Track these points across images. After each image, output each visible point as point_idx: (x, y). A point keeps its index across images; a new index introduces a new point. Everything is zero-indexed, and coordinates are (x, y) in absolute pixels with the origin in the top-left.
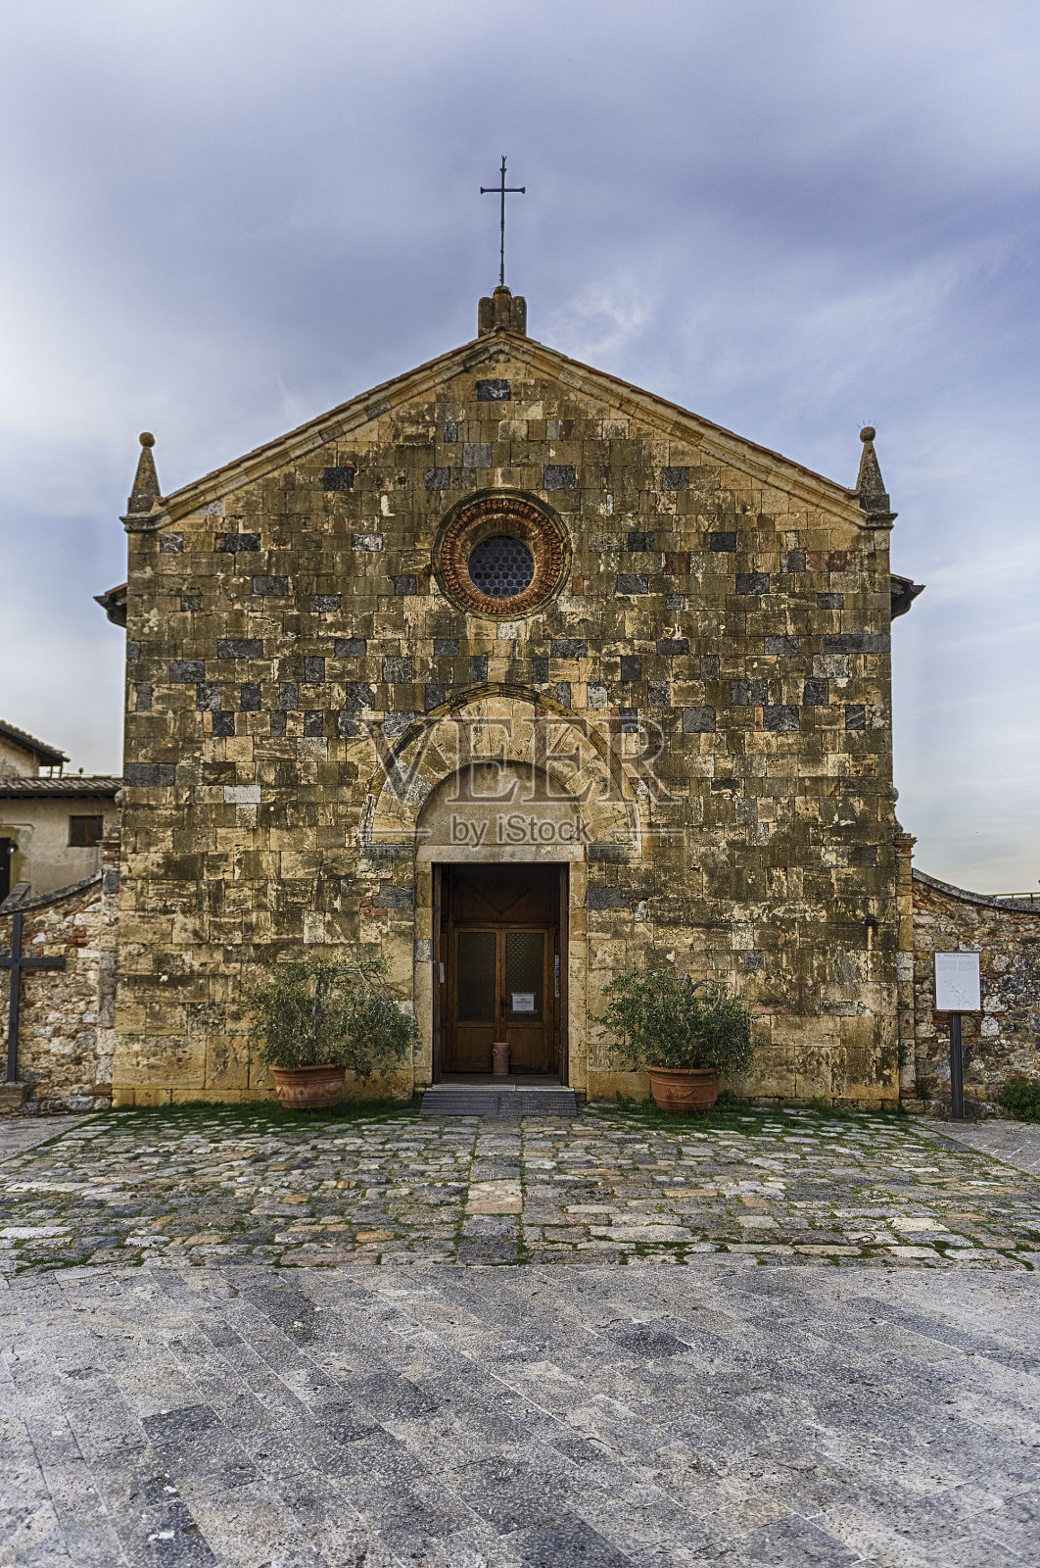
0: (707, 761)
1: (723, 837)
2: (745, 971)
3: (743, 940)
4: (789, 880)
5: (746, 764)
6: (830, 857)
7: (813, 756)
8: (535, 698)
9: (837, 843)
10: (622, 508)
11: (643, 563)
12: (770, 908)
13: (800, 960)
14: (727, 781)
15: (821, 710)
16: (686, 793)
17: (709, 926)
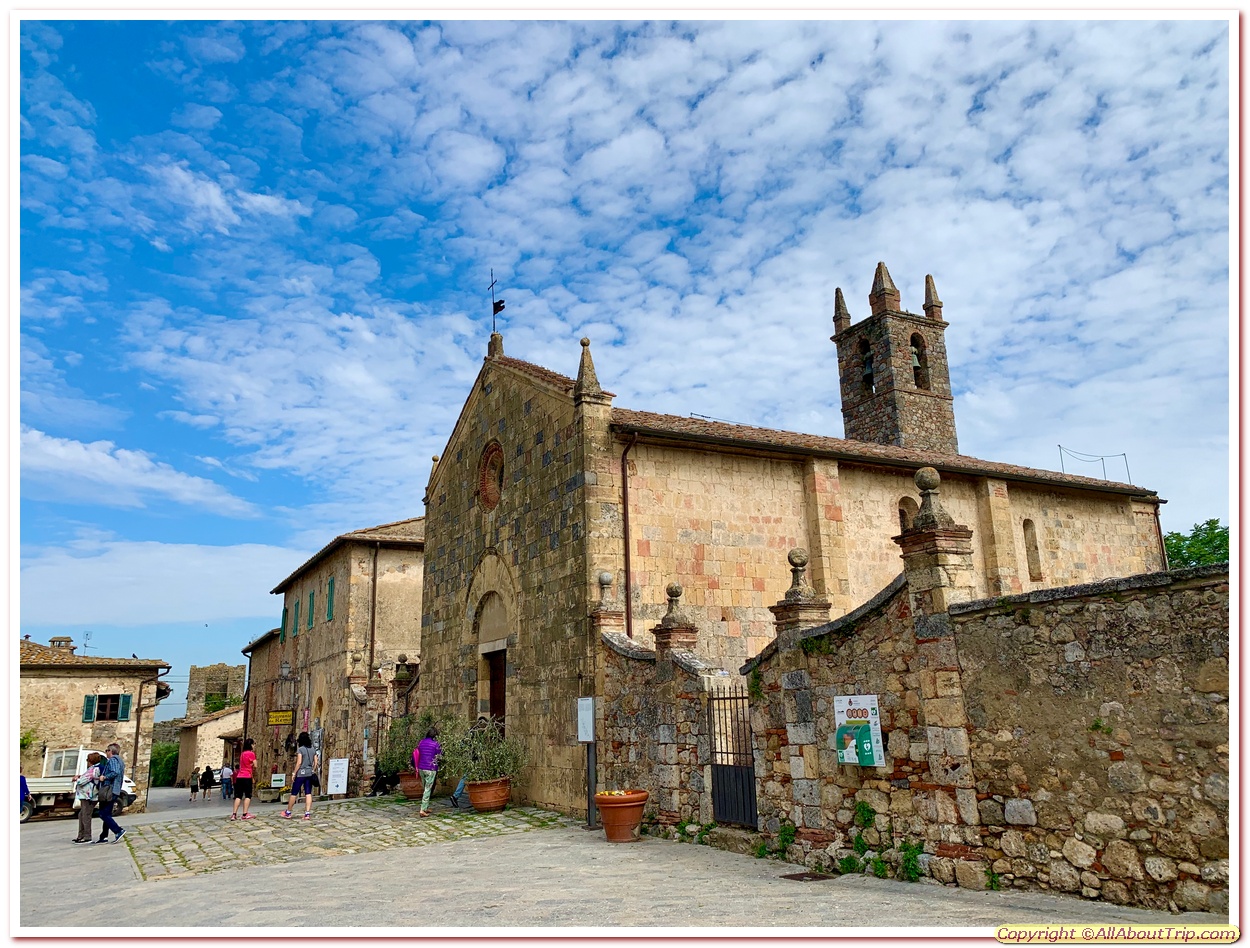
0: (536, 578)
1: (540, 623)
2: (545, 715)
3: (543, 692)
4: (556, 649)
5: (545, 576)
6: (568, 631)
7: (563, 563)
8: (496, 554)
9: (571, 621)
10: (516, 433)
11: (521, 459)
12: (551, 669)
13: (559, 706)
14: (540, 588)
15: (565, 531)
16: (530, 598)
17: (534, 685)
